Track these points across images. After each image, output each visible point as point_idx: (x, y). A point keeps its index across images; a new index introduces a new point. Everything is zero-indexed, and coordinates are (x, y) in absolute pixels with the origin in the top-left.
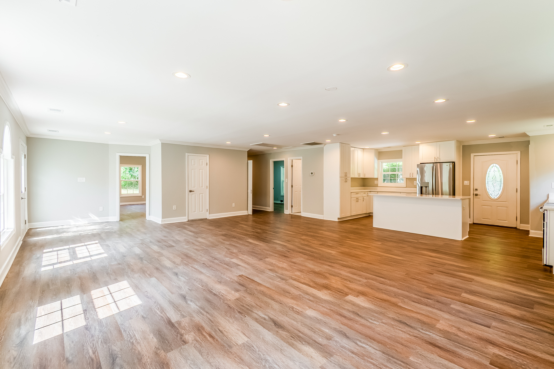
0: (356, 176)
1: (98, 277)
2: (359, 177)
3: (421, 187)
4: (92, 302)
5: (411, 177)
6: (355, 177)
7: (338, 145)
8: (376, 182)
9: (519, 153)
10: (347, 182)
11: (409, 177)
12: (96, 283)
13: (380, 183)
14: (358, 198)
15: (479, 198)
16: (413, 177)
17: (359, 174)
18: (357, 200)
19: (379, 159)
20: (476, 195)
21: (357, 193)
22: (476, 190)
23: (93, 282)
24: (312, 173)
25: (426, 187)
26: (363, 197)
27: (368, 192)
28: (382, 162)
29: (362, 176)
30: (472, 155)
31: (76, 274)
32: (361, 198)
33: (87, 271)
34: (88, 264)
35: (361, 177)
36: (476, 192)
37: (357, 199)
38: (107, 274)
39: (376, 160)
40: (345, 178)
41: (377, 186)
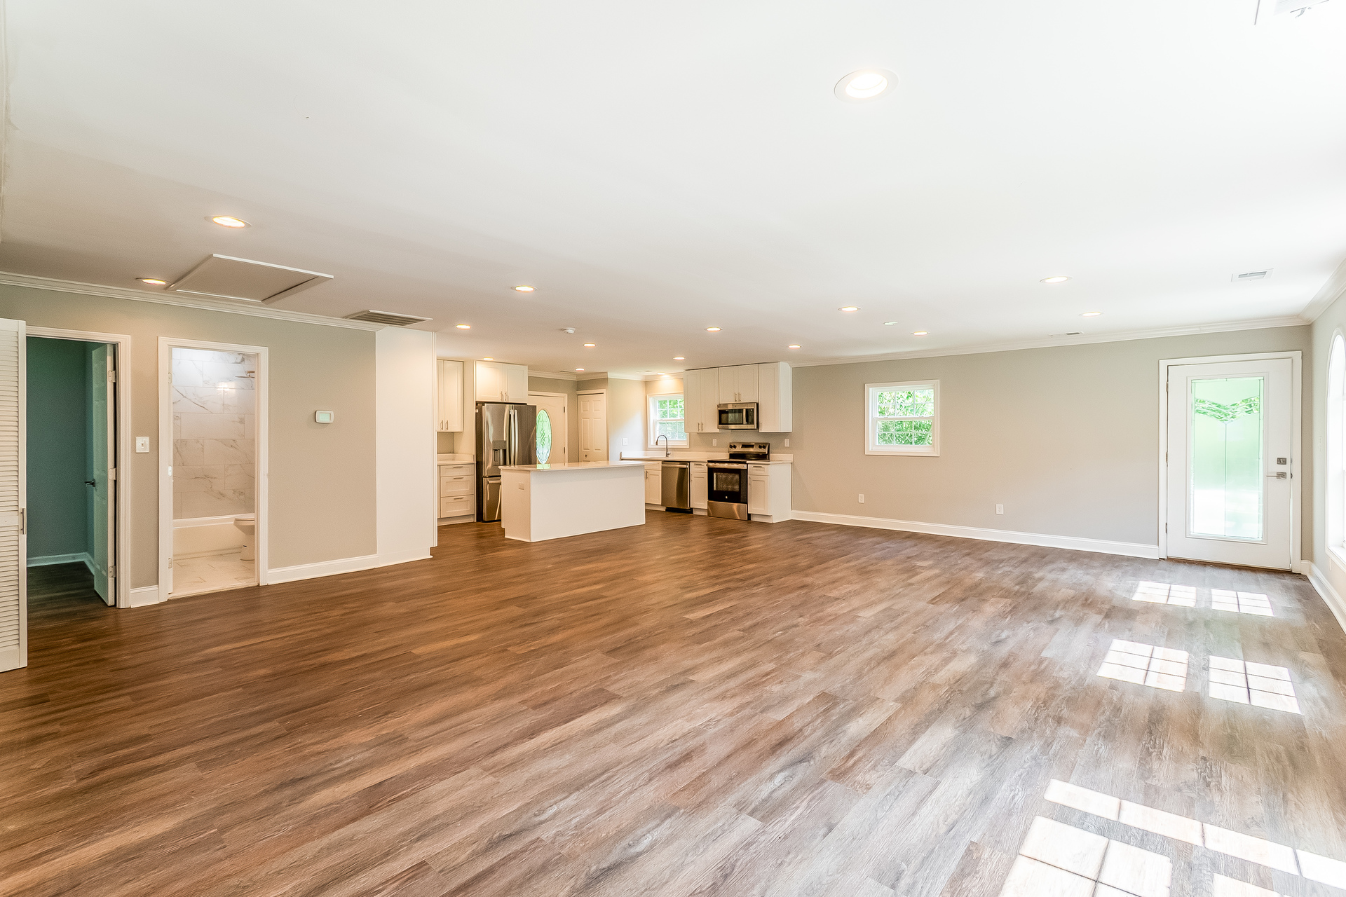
1: (1147, 716)
4: (1188, 674)
12: (1161, 703)
23: (1166, 707)
31: (1204, 759)
33: (1165, 749)
34: (1149, 782)
38: (1119, 710)
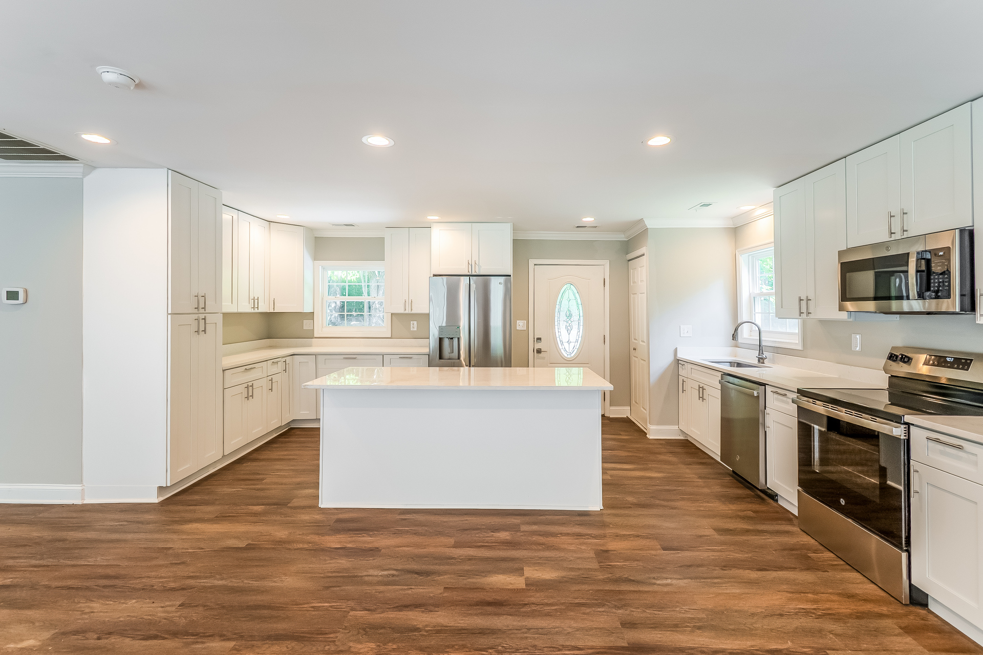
0: (245, 307)
2: (256, 311)
3: (441, 340)
5: (407, 312)
6: (240, 310)
7: (159, 179)
8: (307, 325)
9: (607, 263)
10: (205, 331)
11: (401, 310)
13: (321, 327)
14: (250, 384)
15: (544, 358)
16: (413, 312)
17: (255, 301)
18: (249, 391)
19: (316, 258)
20: (539, 351)
21: (248, 367)
22: (539, 339)
24: (12, 295)
25: (452, 338)
26: (270, 378)
27: (288, 359)
28: (323, 268)
29: (263, 308)
30: (532, 262)
32: (264, 383)
35: (261, 310)
36: (538, 346)
37: (249, 387)
39: (309, 261)
40: (196, 316)
41: (310, 335)
